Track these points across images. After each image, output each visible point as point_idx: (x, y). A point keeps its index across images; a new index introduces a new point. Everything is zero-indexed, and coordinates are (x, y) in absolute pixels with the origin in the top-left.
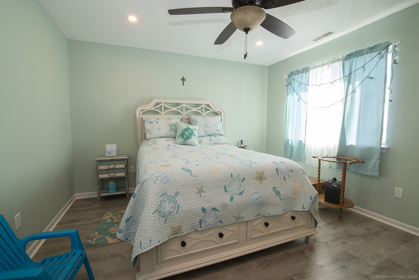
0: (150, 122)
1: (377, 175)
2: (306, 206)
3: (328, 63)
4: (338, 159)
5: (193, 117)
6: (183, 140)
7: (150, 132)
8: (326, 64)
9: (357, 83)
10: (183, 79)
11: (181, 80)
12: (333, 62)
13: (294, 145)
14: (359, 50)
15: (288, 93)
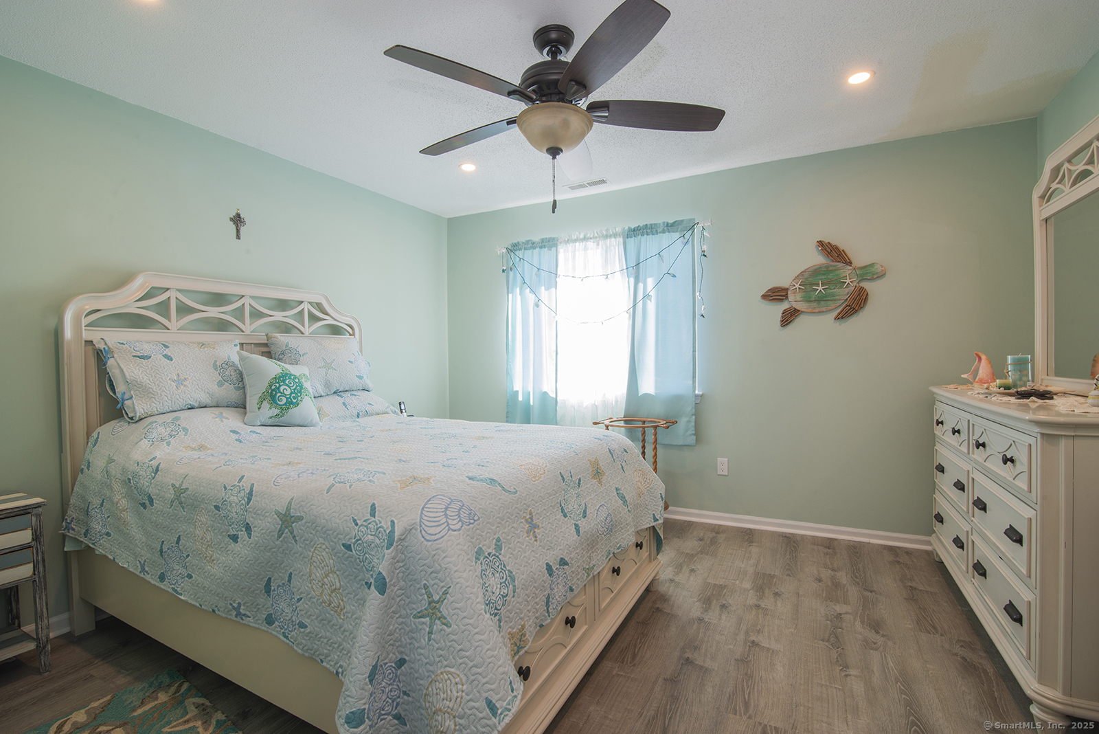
0: (138, 357)
1: (694, 442)
2: (659, 516)
3: (596, 237)
4: (626, 422)
5: (282, 338)
6: (277, 411)
7: (146, 392)
8: (591, 238)
9: (650, 282)
10: (238, 220)
11: (231, 219)
12: (607, 237)
13: (532, 404)
14: (651, 225)
15: (508, 288)
